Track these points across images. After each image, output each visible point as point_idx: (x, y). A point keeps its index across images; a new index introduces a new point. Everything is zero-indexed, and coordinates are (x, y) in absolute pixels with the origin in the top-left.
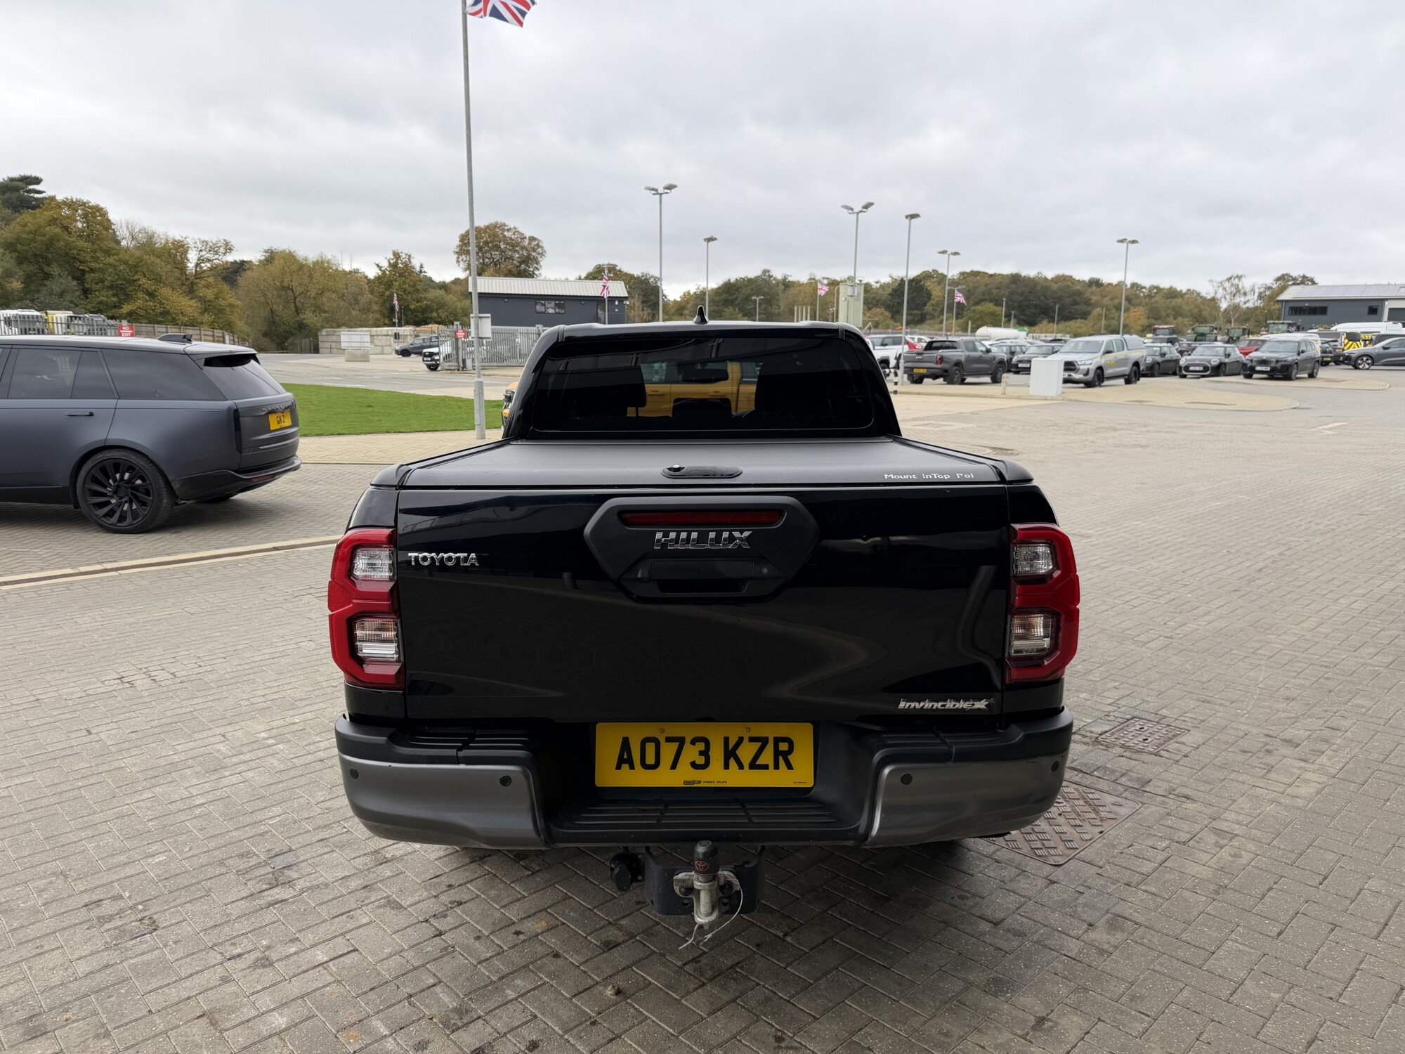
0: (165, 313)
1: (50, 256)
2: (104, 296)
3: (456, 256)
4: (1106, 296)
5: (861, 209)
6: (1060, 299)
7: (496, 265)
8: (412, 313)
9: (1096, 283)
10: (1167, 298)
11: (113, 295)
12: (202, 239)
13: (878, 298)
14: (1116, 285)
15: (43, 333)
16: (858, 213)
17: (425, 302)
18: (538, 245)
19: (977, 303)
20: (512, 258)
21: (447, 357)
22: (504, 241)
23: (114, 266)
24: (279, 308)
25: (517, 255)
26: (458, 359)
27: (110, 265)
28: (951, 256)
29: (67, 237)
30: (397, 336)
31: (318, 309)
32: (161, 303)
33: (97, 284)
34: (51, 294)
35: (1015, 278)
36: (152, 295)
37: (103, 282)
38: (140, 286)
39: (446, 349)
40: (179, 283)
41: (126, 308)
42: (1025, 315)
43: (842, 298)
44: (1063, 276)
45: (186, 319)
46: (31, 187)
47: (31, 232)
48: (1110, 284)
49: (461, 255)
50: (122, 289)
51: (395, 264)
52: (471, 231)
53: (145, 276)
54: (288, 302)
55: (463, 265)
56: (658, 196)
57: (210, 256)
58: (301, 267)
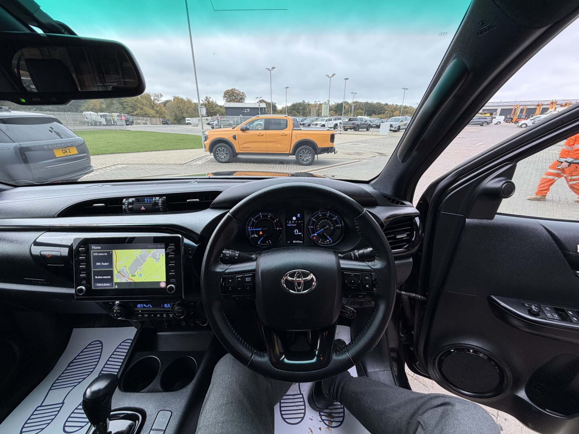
0: (146, 114)
2: (130, 109)
3: (223, 98)
4: (389, 108)
5: (331, 76)
6: (378, 109)
7: (233, 99)
8: (212, 113)
9: (386, 104)
10: (404, 108)
11: (132, 109)
12: (154, 93)
13: (332, 108)
14: (392, 105)
16: (330, 77)
17: (215, 110)
18: (244, 94)
19: (357, 110)
20: (237, 98)
21: (216, 125)
22: (235, 93)
24: (177, 113)
25: (239, 97)
26: (219, 125)
27: (129, 100)
28: (354, 94)
30: (207, 120)
31: (187, 113)
32: (144, 111)
33: (127, 106)
35: (367, 103)
36: (142, 109)
38: (138, 106)
39: (216, 122)
40: (149, 105)
41: (135, 113)
42: (369, 113)
43: (323, 108)
44: (378, 103)
45: (152, 115)
48: (390, 105)
50: (134, 107)
51: (207, 100)
52: (227, 91)
53: (139, 103)
54: (179, 111)
55: (225, 100)
56: (270, 71)
57: (157, 98)
58: (182, 101)
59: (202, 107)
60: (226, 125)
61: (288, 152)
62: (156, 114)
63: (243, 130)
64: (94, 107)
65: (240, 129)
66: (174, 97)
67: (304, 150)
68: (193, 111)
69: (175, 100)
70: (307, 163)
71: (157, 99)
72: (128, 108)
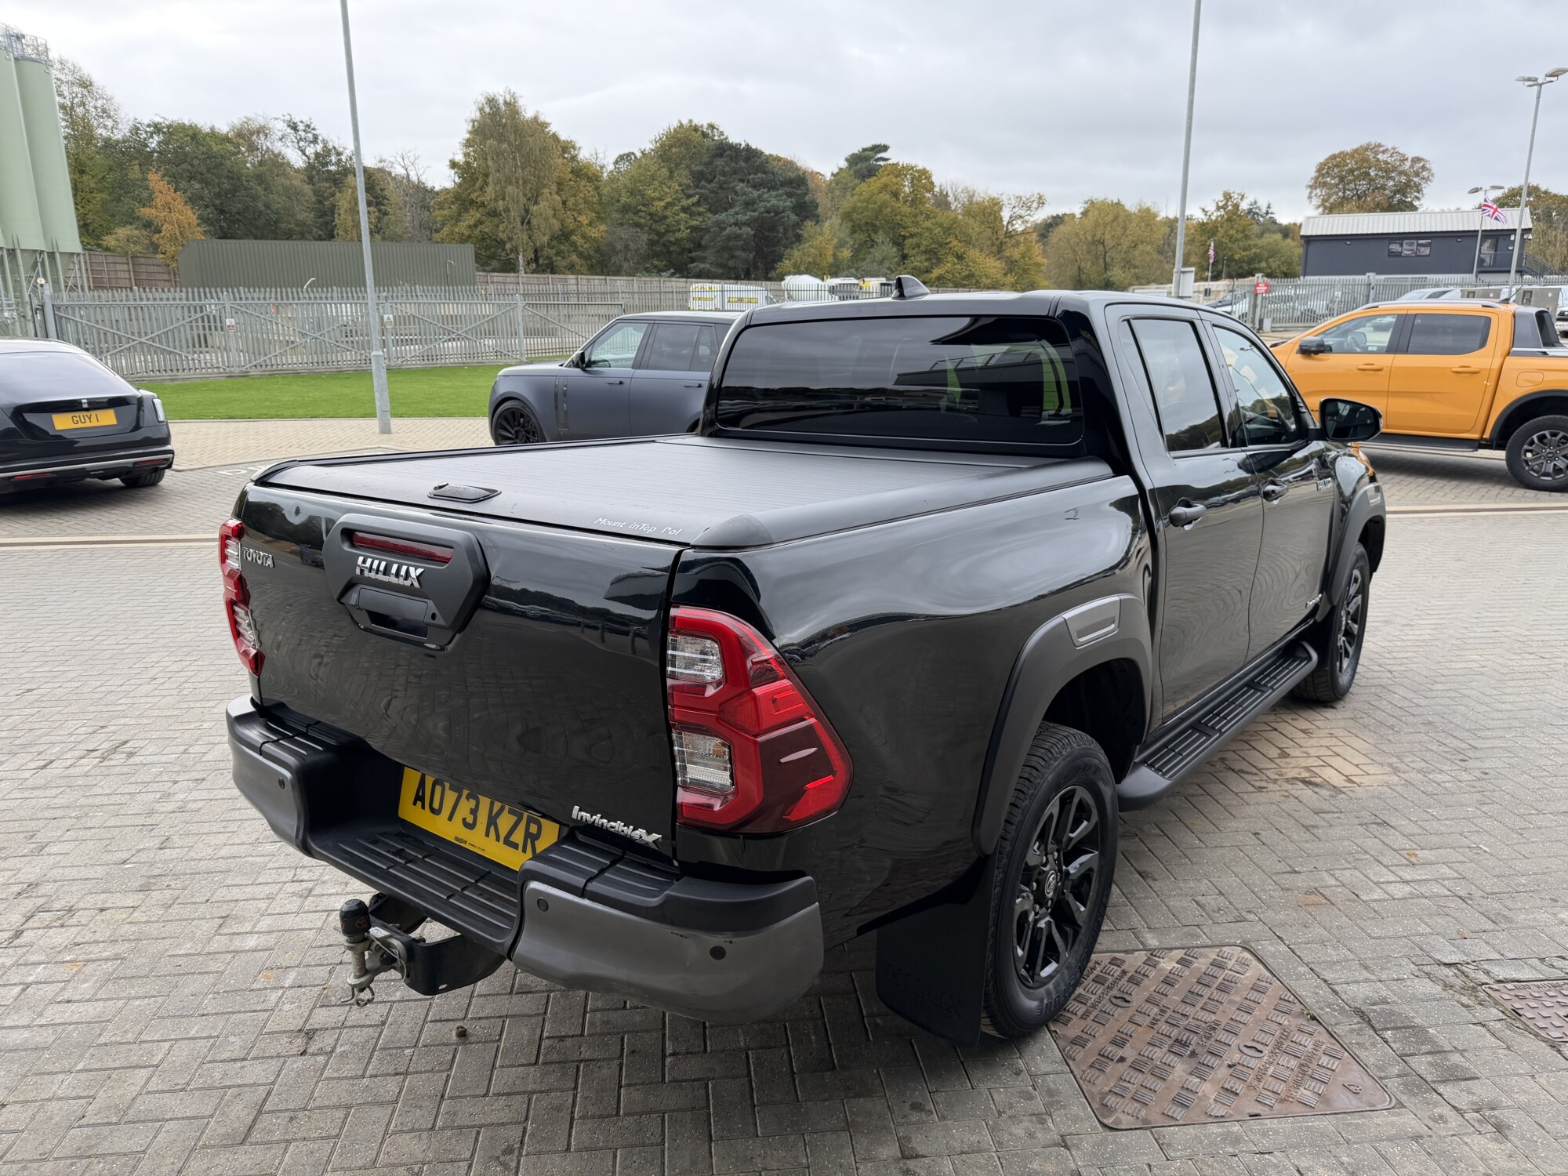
0: (971, 276)
1: (878, 223)
2: (920, 261)
3: (1309, 190)
7: (1359, 198)
8: (1236, 264)
11: (927, 260)
15: (857, 298)
17: (1253, 250)
18: (1423, 168)
20: (1383, 187)
22: (1375, 166)
23: (930, 230)
24: (1087, 266)
25: (1391, 183)
26: (1253, 318)
27: (927, 228)
29: (894, 204)
30: (1207, 292)
31: (1128, 264)
32: (968, 266)
33: (913, 249)
34: (874, 261)
36: (960, 257)
37: (919, 247)
38: (951, 249)
39: (1243, 307)
40: (989, 243)
41: (936, 272)
45: (989, 281)
46: (879, 155)
47: (865, 201)
49: (1316, 188)
50: (934, 253)
51: (1224, 207)
52: (1334, 157)
53: (956, 238)
54: (1097, 258)
55: (1316, 201)
56: (1536, 88)
57: (1023, 212)
58: (1116, 218)
59: (1184, 272)
60: (1290, 320)
61: (1476, 436)
62: (1005, 274)
63: (1306, 351)
64: (818, 260)
65: (1297, 347)
66: (1086, 203)
67: (1547, 433)
68: (1155, 256)
69: (1090, 214)
70: (1555, 483)
71: (1021, 217)
72: (914, 256)
